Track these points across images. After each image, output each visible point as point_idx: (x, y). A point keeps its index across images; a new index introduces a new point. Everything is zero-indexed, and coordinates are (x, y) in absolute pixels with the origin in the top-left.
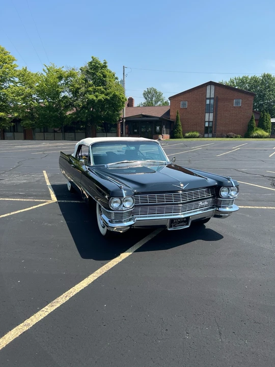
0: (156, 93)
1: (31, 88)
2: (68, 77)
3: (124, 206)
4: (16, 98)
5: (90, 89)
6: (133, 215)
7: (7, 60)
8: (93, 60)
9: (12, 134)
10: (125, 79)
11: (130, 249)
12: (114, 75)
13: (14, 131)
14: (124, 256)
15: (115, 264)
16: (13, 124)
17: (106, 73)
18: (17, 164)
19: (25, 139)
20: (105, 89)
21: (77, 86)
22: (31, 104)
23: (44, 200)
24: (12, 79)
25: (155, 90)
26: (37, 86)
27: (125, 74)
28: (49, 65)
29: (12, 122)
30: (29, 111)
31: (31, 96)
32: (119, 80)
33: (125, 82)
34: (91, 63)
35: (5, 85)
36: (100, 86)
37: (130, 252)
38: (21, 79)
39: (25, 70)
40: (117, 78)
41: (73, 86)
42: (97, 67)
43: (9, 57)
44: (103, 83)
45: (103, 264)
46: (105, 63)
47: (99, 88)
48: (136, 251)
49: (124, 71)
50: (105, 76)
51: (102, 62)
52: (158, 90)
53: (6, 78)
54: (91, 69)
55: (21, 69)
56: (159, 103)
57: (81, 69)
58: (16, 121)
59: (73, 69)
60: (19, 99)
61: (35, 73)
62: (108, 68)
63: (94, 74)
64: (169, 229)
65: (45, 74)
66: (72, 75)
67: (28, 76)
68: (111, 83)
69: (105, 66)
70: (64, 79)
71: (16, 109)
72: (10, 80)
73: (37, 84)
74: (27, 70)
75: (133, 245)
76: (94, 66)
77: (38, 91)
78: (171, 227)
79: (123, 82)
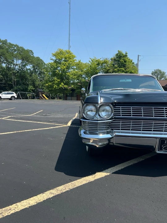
0: (161, 72)
1: (82, 71)
2: (103, 63)
3: (99, 115)
4: (73, 77)
5: (116, 69)
6: (112, 129)
7: (71, 57)
8: (119, 52)
9: (71, 97)
10: (139, 63)
11: (110, 169)
12: (132, 61)
13: (72, 96)
14: (99, 175)
15: (84, 182)
16: (71, 92)
17: (127, 59)
18: (64, 109)
19: (77, 100)
20: (125, 69)
21: (108, 68)
22: (81, 80)
23: (61, 125)
24: (73, 67)
25: (160, 71)
26: (86, 70)
27: (139, 60)
28: (93, 58)
29: (71, 91)
30: (80, 84)
31: (82, 76)
32: (135, 64)
33: (139, 65)
34: (117, 54)
35: (69, 70)
36: (122, 68)
37: (108, 172)
38: (77, 66)
39: (80, 62)
40: (133, 63)
41: (106, 69)
42: (121, 56)
43: (72, 56)
44: (124, 66)
45: (71, 181)
46: (126, 54)
47: (121, 69)
48: (116, 173)
49: (138, 58)
50: (125, 62)
51: (124, 53)
52: (162, 71)
53: (70, 67)
54: (117, 58)
55: (78, 61)
56: (163, 79)
57: (111, 59)
58: (73, 90)
59: (106, 59)
60: (75, 78)
61: (85, 63)
62: (128, 57)
63: (119, 61)
64: (158, 152)
65: (90, 63)
66: (105, 62)
67: (81, 65)
68: (129, 66)
69: (126, 56)
70: (100, 65)
71: (73, 84)
72: (72, 68)
73: (86, 69)
74: (81, 61)
75: (114, 166)
76: (119, 56)
77: (86, 73)
78: (160, 149)
79: (137, 65)
